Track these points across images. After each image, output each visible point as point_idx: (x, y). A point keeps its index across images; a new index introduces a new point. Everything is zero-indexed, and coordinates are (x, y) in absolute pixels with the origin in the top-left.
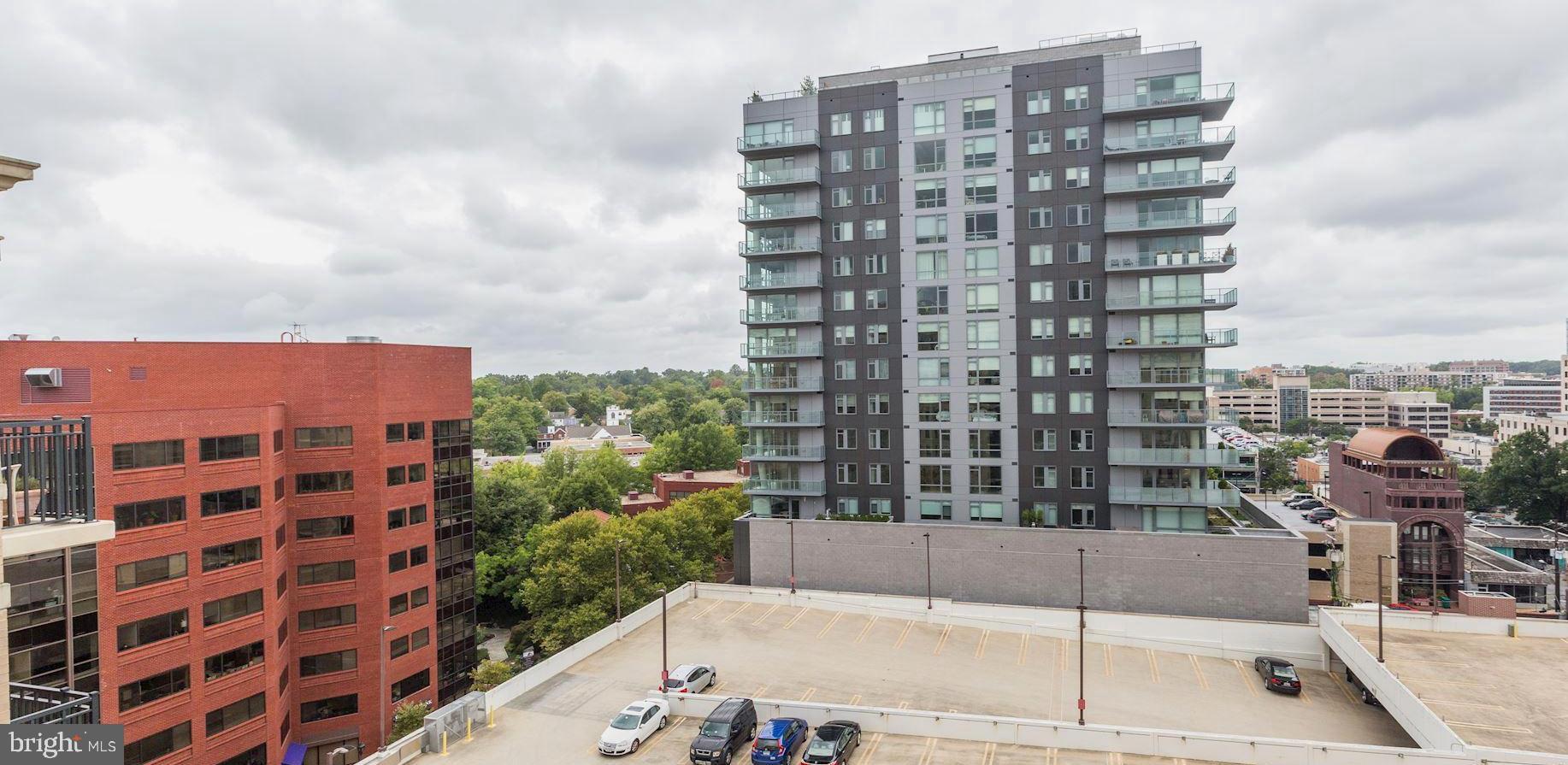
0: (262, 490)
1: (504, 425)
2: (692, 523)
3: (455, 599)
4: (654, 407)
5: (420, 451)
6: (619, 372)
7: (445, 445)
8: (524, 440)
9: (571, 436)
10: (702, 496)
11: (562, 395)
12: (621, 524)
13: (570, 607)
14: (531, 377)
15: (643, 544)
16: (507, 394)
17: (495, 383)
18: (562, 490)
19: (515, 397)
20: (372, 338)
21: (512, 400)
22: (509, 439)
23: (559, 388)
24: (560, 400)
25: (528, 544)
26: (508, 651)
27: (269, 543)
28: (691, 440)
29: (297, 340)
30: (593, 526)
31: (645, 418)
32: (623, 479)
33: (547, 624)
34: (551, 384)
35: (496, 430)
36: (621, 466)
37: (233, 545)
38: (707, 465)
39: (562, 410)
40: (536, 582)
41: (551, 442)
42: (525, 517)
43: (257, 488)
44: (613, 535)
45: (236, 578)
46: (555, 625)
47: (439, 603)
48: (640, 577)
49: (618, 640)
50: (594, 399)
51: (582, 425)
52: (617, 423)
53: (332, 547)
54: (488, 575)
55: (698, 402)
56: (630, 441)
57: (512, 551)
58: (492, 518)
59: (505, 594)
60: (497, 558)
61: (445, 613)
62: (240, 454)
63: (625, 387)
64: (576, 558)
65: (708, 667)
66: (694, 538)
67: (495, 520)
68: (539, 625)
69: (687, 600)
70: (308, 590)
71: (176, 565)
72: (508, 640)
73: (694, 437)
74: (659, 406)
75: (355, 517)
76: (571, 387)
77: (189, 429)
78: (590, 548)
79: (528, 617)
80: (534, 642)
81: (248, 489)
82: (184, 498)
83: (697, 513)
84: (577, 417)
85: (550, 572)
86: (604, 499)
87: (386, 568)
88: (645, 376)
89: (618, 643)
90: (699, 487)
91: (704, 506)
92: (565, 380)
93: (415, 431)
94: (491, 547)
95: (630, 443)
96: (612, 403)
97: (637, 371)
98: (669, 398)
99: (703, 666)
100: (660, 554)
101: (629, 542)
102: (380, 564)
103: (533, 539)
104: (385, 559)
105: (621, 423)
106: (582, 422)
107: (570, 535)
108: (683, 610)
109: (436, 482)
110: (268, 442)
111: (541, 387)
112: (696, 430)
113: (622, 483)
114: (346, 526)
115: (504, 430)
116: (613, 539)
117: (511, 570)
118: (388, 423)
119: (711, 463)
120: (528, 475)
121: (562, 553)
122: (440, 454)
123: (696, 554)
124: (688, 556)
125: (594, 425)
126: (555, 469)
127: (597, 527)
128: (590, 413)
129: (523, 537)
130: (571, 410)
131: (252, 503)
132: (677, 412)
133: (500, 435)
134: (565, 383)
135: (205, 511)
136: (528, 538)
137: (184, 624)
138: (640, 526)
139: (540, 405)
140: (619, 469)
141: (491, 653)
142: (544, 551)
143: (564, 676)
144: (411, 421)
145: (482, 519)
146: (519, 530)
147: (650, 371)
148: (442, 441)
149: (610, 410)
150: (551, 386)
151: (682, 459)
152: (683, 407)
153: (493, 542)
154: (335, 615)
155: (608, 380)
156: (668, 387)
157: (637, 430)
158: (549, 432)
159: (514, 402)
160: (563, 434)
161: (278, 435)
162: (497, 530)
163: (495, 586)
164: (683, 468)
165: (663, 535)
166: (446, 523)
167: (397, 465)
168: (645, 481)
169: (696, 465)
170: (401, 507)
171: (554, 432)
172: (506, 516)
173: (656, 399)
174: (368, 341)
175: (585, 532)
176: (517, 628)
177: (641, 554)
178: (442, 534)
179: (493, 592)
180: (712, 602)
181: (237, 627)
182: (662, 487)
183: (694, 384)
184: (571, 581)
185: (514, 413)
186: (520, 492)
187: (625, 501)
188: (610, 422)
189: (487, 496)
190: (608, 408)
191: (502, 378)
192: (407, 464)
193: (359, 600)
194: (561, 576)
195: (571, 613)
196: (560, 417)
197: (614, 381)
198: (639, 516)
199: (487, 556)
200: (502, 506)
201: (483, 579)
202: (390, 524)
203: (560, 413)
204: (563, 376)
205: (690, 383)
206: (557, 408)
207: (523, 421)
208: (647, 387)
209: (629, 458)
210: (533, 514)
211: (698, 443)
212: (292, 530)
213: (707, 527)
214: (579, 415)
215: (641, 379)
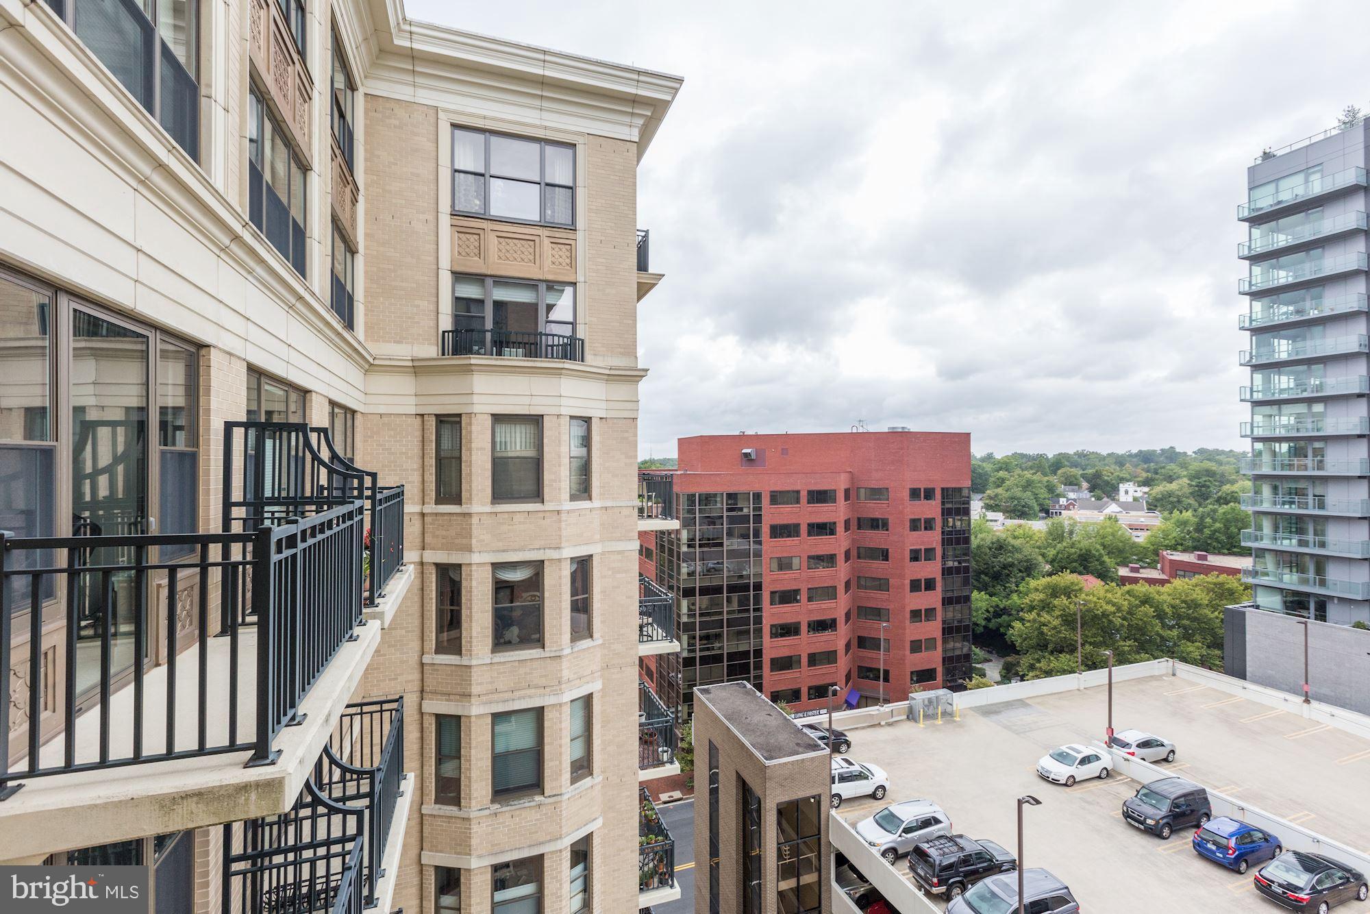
0: (837, 525)
1: (1019, 494)
2: (1194, 605)
3: (956, 622)
4: (1173, 486)
5: (932, 509)
6: (1140, 451)
7: (950, 506)
8: (1037, 508)
9: (1082, 508)
10: (1212, 578)
11: (1078, 472)
12: (1107, 591)
13: (1052, 653)
14: (1050, 456)
15: (1130, 613)
16: (1026, 469)
17: (1016, 460)
18: (1058, 553)
19: (1031, 472)
20: (903, 428)
21: (1028, 474)
22: (1023, 506)
23: (1075, 465)
24: (1074, 476)
25: (1021, 593)
26: (1001, 676)
27: (841, 558)
28: (1208, 520)
29: (861, 430)
30: (1077, 588)
31: (1160, 496)
32: (1123, 552)
33: (1031, 662)
34: (1068, 461)
35: (1013, 498)
36: (1123, 539)
37: (823, 556)
38: (1228, 550)
39: (1076, 485)
40: (1023, 624)
41: (1063, 512)
42: (1020, 571)
43: (835, 523)
44: (1095, 599)
45: (822, 575)
46: (1038, 665)
47: (944, 622)
48: (1124, 643)
49: (1079, 690)
50: (1108, 476)
51: (1093, 499)
52: (1131, 500)
53: (877, 567)
54: (987, 611)
55: (1233, 482)
56: (1144, 517)
57: (1008, 597)
58: (993, 567)
59: (1001, 629)
60: (994, 599)
61: (949, 631)
62: (825, 501)
63: (1146, 466)
64: (1057, 613)
65: (1166, 742)
66: (1195, 619)
67: (995, 569)
68: (1025, 660)
69: (1163, 675)
70: (862, 593)
71: (796, 562)
72: (1001, 667)
73: (1212, 518)
74: (1180, 486)
75: (890, 550)
76: (1088, 465)
77: (803, 485)
78: (1072, 606)
79: (1018, 653)
80: (1021, 673)
81: (830, 523)
82: (799, 524)
83: (1201, 596)
84: (1090, 492)
85: (1034, 620)
86: (1099, 567)
87: (908, 588)
88: (1171, 455)
89: (1077, 692)
90: (1209, 569)
91: (1213, 590)
92: (1082, 459)
93: (929, 494)
94: (991, 589)
95: (1142, 519)
96: (1128, 481)
97: (1162, 450)
98: (1191, 478)
99: (1159, 738)
100: (1149, 628)
101: (1113, 609)
102: (903, 585)
103: (1025, 589)
104: (907, 582)
105: (1135, 499)
106: (1093, 496)
107: (1055, 592)
108: (1155, 683)
109: (943, 532)
110: (841, 495)
111: (1057, 464)
112: (1215, 511)
113: (1124, 555)
114: (885, 555)
115: (1018, 499)
116: (1095, 603)
117: (1004, 611)
118: (912, 487)
119: (1235, 547)
120: (1031, 538)
121: (1046, 606)
122: (946, 513)
123: (1198, 637)
124: (1188, 637)
125: (1105, 499)
126: (1057, 535)
127: (1081, 589)
128: (1103, 488)
129: (1017, 586)
130: (1085, 485)
131: (832, 532)
132: (1201, 493)
133: (1016, 502)
134: (1083, 461)
135: (809, 534)
136: (1021, 589)
137: (798, 598)
138: (1127, 596)
139: (1054, 479)
140: (1121, 542)
141: (988, 673)
142: (1031, 601)
143: (1021, 703)
144: (926, 486)
145: (985, 566)
146: (1014, 580)
147: (1177, 450)
148: (948, 502)
149: (1123, 487)
150: (1066, 463)
151: (1193, 539)
152: (1209, 487)
153: (994, 586)
154: (877, 613)
155: (1128, 459)
156: (1195, 466)
157: (1152, 507)
158: (1061, 503)
159: (1029, 476)
160: (1074, 505)
161: (847, 491)
162: (997, 577)
163: (993, 621)
164: (1195, 548)
165: (1153, 609)
166: (950, 564)
167: (917, 517)
168: (1149, 556)
169: (1214, 548)
170: (918, 547)
171: (1065, 503)
172: (1005, 567)
173: (1179, 477)
174: (900, 430)
175: (1068, 592)
176: (1009, 659)
177: (1126, 623)
178: (946, 572)
179: (992, 625)
180: (1192, 684)
181: (823, 606)
182: (1167, 564)
183: (1234, 464)
184: (1053, 632)
185: (1028, 485)
186: (1017, 550)
187: (1123, 572)
188: (1122, 497)
189: (990, 549)
190: (1121, 485)
191: (1023, 456)
192: (923, 517)
193: (891, 607)
194: (1044, 625)
195: (1052, 658)
196: (1073, 491)
197: (1135, 460)
198: (1127, 587)
199: (988, 596)
200: (1001, 559)
201: (982, 613)
202: (911, 558)
203: (1074, 487)
204: (1081, 455)
205: (1228, 463)
206: (1071, 482)
207: (1037, 492)
208: (1172, 466)
209: (1135, 533)
210: (1029, 569)
211: (1218, 525)
212: (854, 553)
213: (1215, 611)
214: (1091, 489)
215: (1166, 457)
